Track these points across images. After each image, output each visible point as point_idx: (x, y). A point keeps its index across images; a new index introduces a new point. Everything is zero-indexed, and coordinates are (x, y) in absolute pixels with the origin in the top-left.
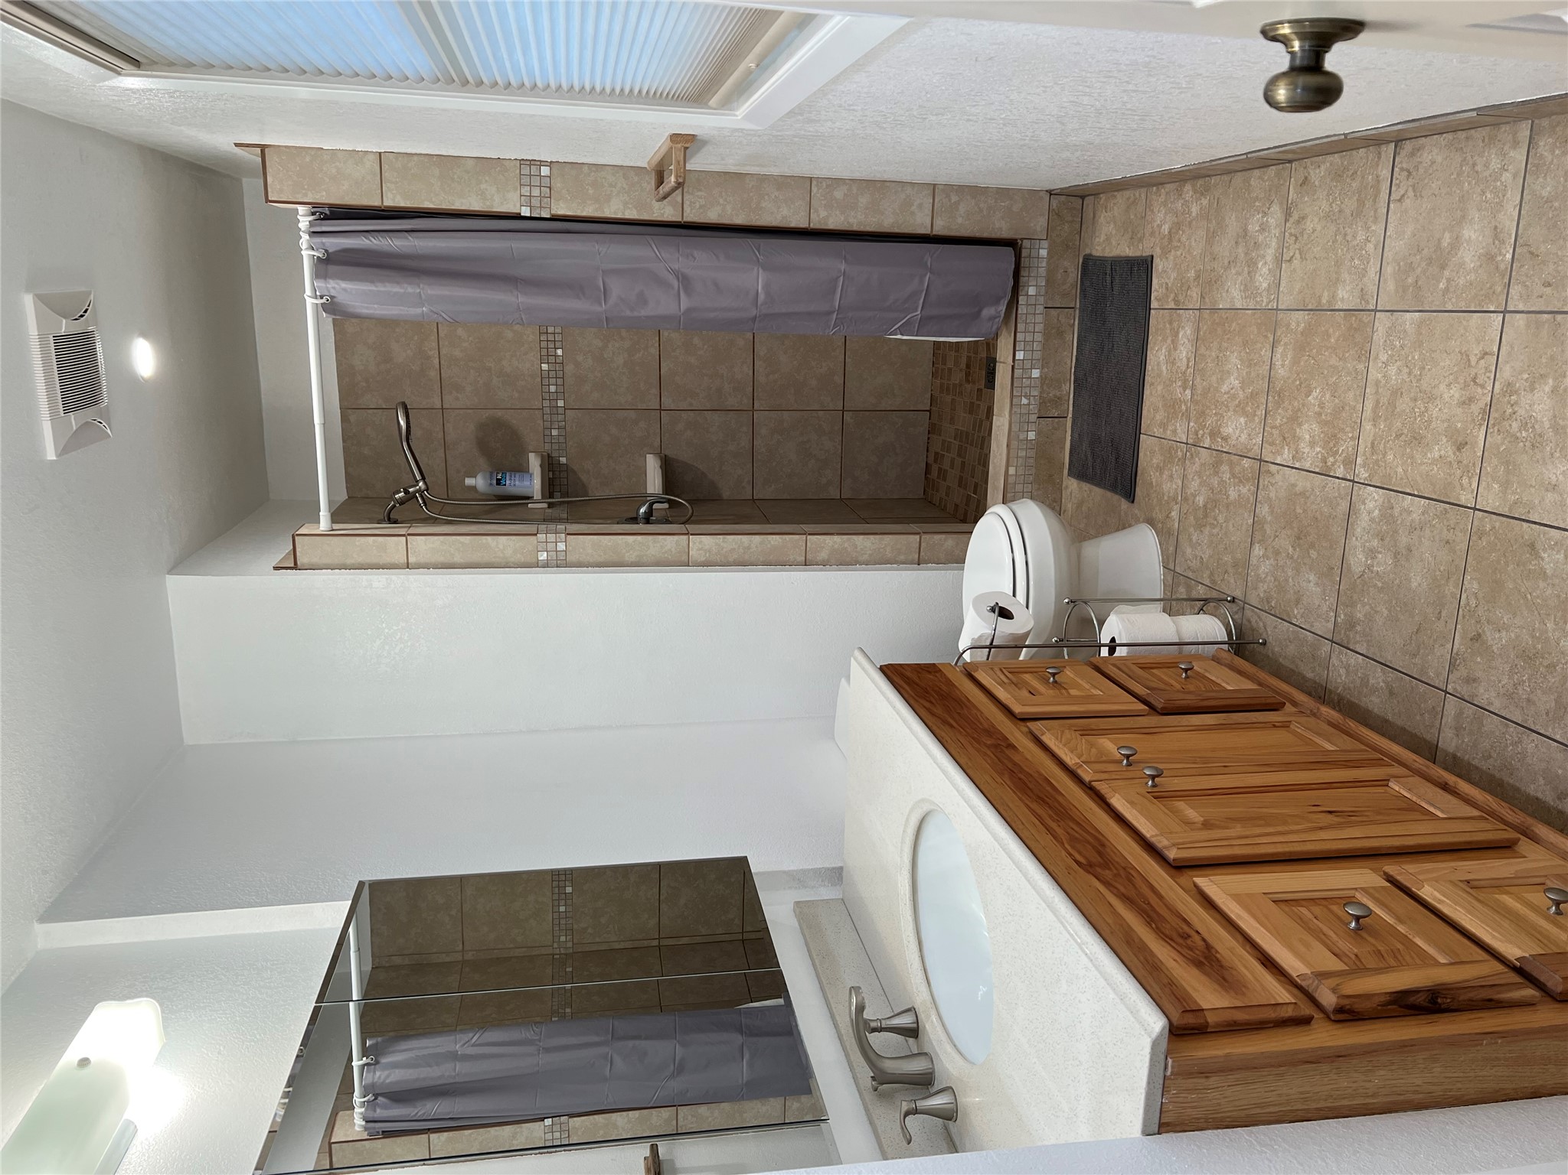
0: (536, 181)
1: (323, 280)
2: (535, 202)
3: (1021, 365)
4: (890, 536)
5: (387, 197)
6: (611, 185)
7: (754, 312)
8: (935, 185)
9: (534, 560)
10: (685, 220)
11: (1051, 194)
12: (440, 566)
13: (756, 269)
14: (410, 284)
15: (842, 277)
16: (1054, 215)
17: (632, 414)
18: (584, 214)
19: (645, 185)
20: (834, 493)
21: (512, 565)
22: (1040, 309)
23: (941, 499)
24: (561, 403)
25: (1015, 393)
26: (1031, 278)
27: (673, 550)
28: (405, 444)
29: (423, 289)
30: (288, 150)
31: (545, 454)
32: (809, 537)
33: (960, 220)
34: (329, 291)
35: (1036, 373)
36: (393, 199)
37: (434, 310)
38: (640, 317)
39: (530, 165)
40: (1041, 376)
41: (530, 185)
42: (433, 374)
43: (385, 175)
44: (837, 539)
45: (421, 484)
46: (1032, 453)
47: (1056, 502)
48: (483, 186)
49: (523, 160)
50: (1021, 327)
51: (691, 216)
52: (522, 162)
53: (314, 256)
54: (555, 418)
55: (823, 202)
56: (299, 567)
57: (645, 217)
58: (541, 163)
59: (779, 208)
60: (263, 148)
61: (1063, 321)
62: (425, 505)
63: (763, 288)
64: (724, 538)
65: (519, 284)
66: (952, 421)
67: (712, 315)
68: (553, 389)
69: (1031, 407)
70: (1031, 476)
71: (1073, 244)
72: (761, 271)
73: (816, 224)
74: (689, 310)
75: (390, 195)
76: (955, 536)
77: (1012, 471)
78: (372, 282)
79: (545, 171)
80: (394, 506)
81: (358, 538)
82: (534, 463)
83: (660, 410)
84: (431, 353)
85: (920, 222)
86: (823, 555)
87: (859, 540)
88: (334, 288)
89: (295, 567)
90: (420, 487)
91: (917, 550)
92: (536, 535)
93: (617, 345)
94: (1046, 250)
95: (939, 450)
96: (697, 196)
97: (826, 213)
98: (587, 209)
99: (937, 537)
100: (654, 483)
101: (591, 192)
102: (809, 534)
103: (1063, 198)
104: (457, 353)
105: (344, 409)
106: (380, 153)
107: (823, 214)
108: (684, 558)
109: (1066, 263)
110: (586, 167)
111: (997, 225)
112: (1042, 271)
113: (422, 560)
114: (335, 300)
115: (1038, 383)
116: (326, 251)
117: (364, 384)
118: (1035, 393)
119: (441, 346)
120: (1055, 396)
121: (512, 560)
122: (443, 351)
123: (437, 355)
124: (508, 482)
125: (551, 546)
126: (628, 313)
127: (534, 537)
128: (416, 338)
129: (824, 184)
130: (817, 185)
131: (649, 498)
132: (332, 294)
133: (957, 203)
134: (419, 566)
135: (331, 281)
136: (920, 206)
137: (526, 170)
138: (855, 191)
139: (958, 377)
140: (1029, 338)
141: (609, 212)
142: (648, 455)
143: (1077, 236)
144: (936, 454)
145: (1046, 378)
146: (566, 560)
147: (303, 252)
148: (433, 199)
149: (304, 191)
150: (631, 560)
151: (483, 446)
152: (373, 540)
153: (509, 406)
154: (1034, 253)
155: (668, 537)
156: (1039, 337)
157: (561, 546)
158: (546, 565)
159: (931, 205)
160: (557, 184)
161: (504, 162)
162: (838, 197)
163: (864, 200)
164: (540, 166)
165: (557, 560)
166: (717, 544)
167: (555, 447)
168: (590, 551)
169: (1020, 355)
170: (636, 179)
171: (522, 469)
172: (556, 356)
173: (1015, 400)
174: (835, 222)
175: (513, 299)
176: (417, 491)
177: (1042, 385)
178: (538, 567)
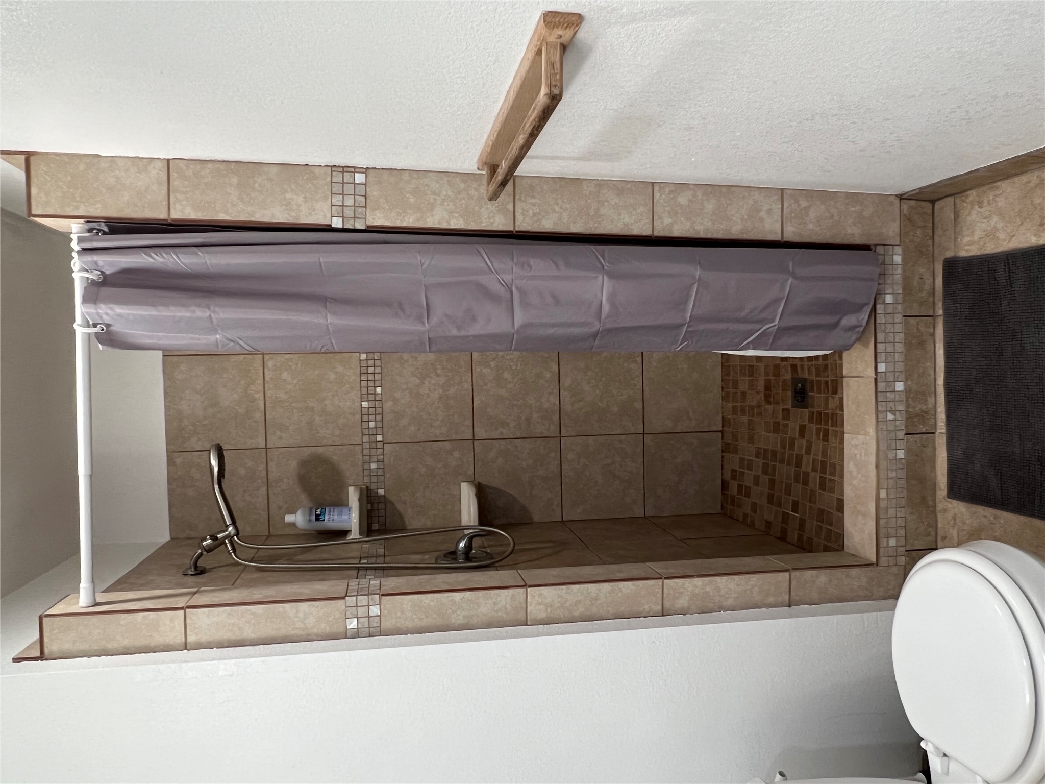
0: (349, 189)
1: (93, 306)
2: (349, 212)
3: (884, 377)
4: (757, 576)
5: (175, 209)
6: (434, 193)
7: (596, 326)
8: (782, 190)
9: (341, 630)
10: (517, 229)
11: (900, 200)
12: (226, 644)
13: (600, 278)
14: (199, 306)
15: (696, 286)
16: (907, 220)
17: (448, 445)
18: (404, 224)
19: (473, 192)
20: (638, 512)
21: (315, 638)
22: (899, 318)
23: (745, 516)
24: (379, 438)
25: (880, 409)
26: (887, 286)
27: (508, 606)
28: (216, 487)
29: (214, 312)
30: (58, 158)
31: (365, 487)
32: (666, 581)
33: (811, 226)
34: (101, 317)
35: (900, 386)
36: (182, 211)
37: (229, 337)
38: (468, 337)
39: (343, 172)
40: (905, 389)
41: (343, 194)
42: (259, 416)
43: (175, 183)
44: (698, 582)
45: (230, 529)
46: (902, 474)
47: (931, 527)
48: (288, 196)
49: (335, 166)
50: (880, 337)
51: (525, 224)
52: (333, 169)
53: (88, 278)
54: (373, 452)
55: (666, 209)
56: (46, 657)
57: (473, 226)
58: (355, 170)
59: (620, 215)
60: (28, 157)
61: (922, 329)
62: (234, 551)
63: (607, 300)
64: (568, 589)
65: (328, 303)
66: (751, 440)
67: (550, 331)
68: (372, 424)
69: (898, 423)
70: (903, 499)
71: (927, 250)
72: (606, 278)
73: (660, 231)
74: (525, 326)
75: (178, 207)
76: (828, 571)
77: (883, 494)
78: (153, 305)
79: (360, 178)
80: (201, 555)
81: (123, 616)
82: (353, 496)
83: (474, 440)
84: (257, 396)
85: (770, 229)
86: (683, 602)
87: (722, 581)
88: (107, 314)
89: (42, 657)
90: (230, 533)
91: (788, 590)
92: (343, 598)
93: (433, 382)
94: (900, 257)
95: (737, 468)
96: (530, 203)
97: (670, 220)
98: (407, 220)
99: (809, 574)
100: (469, 513)
101: (412, 200)
102: (666, 578)
103: (913, 203)
104: (282, 395)
105: (170, 453)
106: (168, 160)
107: (667, 221)
108: (521, 616)
109: (922, 270)
110: (407, 174)
111: (849, 231)
112: (898, 277)
113: (204, 638)
114: (112, 328)
115: (903, 397)
116: (102, 273)
117: (191, 428)
118: (901, 407)
119: (266, 389)
120: (922, 411)
121: (315, 631)
122: (268, 394)
123: (262, 398)
124: (327, 517)
125: (362, 611)
126: (454, 332)
127: (342, 602)
128: (243, 382)
129: (667, 190)
130: (660, 191)
131: (467, 532)
132: (107, 322)
133: (807, 208)
134: (199, 646)
135: (102, 306)
136: (769, 211)
137: (338, 178)
138: (700, 197)
139: (754, 399)
140: (890, 348)
141: (432, 222)
142: (462, 484)
143: (930, 242)
144: (733, 471)
145: (910, 390)
146: (380, 627)
147: (74, 275)
148: (230, 211)
149: (75, 204)
150: (459, 622)
151: (303, 481)
152: (143, 617)
153: (330, 442)
154: (887, 260)
155: (502, 591)
156: (900, 347)
157: (375, 610)
158: (357, 635)
159: (780, 211)
160: (373, 192)
161: (313, 169)
162: (682, 203)
163: (710, 206)
164: (354, 172)
165: (369, 627)
166: (559, 596)
167: (374, 479)
168: (409, 614)
169: (882, 367)
170: (462, 186)
171: (341, 503)
172: (375, 394)
173: (881, 416)
174: (679, 230)
175: (322, 321)
176: (226, 537)
177: (907, 398)
178: (346, 638)
